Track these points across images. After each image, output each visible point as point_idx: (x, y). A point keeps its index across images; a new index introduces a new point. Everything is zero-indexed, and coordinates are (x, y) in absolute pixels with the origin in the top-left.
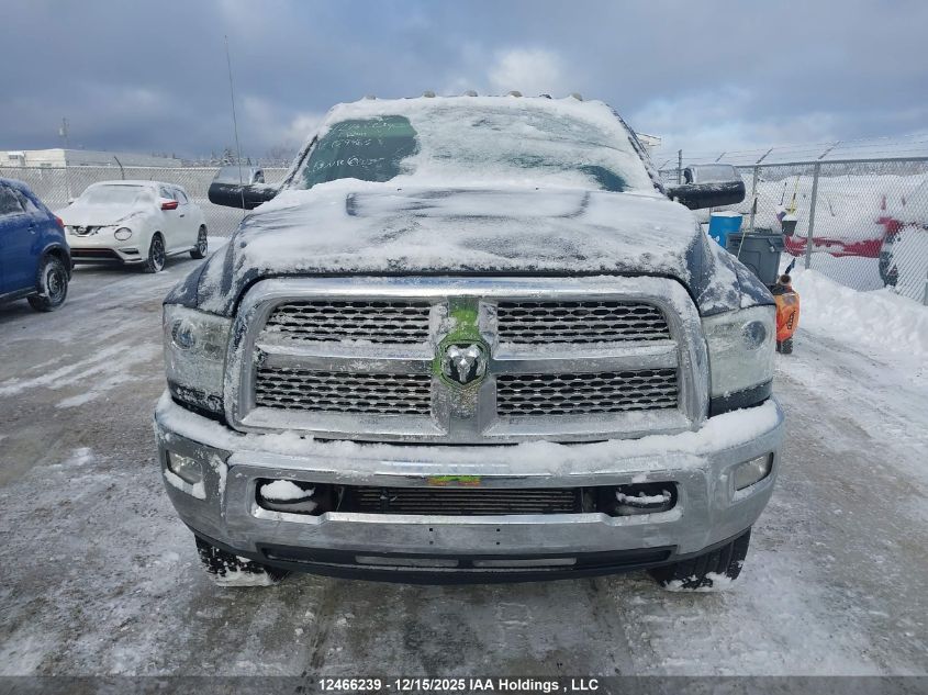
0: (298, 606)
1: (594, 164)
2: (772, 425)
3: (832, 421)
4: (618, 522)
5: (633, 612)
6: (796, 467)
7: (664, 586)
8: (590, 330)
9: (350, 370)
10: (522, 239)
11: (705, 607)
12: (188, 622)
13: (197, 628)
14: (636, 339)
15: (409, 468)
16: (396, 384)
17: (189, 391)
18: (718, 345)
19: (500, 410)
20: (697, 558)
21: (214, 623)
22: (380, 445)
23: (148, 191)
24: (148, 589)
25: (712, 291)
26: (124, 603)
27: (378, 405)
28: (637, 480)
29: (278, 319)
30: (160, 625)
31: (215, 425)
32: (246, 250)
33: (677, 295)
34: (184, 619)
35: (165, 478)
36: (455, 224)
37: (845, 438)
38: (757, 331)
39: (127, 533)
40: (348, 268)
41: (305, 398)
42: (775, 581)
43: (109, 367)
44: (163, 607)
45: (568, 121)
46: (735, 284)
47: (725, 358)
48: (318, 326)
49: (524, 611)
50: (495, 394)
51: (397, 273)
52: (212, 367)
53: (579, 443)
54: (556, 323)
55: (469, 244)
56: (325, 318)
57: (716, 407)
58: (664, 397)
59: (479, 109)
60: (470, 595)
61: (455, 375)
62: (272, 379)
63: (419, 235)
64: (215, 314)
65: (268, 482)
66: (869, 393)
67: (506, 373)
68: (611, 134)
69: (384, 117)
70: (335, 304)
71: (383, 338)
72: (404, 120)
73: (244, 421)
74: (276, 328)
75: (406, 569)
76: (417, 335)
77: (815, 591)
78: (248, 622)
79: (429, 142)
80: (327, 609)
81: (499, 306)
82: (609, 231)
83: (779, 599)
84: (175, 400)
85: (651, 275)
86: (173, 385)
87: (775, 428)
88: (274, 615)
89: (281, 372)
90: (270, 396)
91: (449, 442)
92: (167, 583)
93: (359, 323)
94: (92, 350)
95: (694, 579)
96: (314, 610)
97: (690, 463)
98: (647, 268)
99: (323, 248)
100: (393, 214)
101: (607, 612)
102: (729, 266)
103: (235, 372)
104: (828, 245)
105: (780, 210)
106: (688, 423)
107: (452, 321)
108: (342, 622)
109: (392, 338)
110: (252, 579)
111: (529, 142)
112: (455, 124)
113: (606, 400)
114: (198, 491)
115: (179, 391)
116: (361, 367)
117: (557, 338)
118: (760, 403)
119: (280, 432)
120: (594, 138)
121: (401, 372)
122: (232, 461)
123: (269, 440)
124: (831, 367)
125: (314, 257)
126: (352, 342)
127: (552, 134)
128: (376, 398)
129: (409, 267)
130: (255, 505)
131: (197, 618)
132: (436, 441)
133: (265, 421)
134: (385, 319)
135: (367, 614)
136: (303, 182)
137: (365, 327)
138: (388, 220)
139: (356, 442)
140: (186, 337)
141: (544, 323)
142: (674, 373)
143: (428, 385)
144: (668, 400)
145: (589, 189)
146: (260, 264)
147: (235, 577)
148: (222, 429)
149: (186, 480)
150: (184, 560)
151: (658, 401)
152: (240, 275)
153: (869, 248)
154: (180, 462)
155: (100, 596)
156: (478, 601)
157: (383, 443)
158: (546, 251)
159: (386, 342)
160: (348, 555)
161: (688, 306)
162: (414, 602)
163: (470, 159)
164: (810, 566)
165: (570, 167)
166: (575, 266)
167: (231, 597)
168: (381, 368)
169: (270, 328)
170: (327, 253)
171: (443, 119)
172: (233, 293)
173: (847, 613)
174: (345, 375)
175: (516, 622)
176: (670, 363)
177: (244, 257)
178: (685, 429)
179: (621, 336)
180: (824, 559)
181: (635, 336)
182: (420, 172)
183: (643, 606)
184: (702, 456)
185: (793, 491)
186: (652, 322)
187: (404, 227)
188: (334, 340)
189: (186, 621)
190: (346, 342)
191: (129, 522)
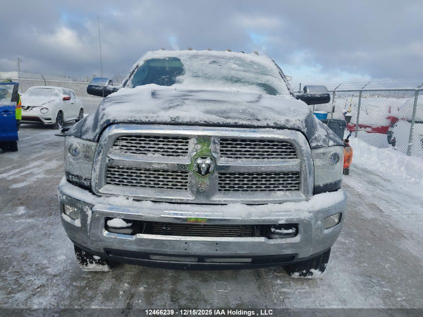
0: (121, 281)
1: (263, 82)
2: (342, 200)
3: (366, 205)
4: (272, 242)
5: (276, 287)
6: (350, 225)
7: (291, 275)
8: (261, 153)
9: (151, 168)
10: (231, 110)
11: (309, 286)
12: (69, 288)
13: (73, 290)
14: (282, 158)
15: (176, 214)
16: (172, 175)
17: (75, 176)
18: (318, 162)
19: (220, 188)
20: (307, 261)
21: (81, 288)
22: (164, 203)
23: (57, 91)
24: (50, 272)
25: (316, 137)
26: (38, 278)
27: (163, 184)
28: (280, 222)
29: (118, 143)
30: (56, 288)
31: (87, 192)
32: (105, 112)
33: (300, 138)
34: (67, 286)
35: (62, 217)
36: (202, 103)
37: (372, 212)
38: (336, 157)
39: (41, 246)
40: (152, 120)
41: (130, 180)
42: (341, 274)
43: (35, 170)
44: (57, 280)
45: (252, 63)
46: (326, 136)
47: (321, 169)
48: (137, 147)
49: (226, 285)
50: (218, 181)
51: (175, 123)
52: (87, 165)
53: (255, 204)
54: (246, 149)
55: (208, 112)
56: (140, 144)
57: (317, 190)
58: (294, 185)
59: (212, 56)
60: (202, 278)
61: (199, 172)
62: (114, 171)
63: (185, 107)
64: (89, 140)
65: (111, 219)
66: (383, 192)
67: (223, 171)
68: (271, 70)
69: (169, 58)
70: (146, 137)
71: (167, 154)
72: (178, 60)
73: (100, 191)
74: (118, 147)
75: (173, 262)
76: (183, 152)
77: (359, 279)
78: (97, 288)
79: (189, 70)
80: (135, 282)
81: (221, 140)
82: (271, 109)
83: (342, 282)
84: (68, 181)
85: (289, 129)
86: (68, 174)
87: (343, 202)
88: (110, 285)
89: (119, 168)
90: (113, 179)
91: (196, 202)
92: (59, 269)
93: (156, 146)
94: (27, 163)
95: (304, 272)
96: (129, 283)
97: (305, 216)
98: (287, 125)
99: (140, 111)
100: (174, 98)
101: (264, 286)
102: (323, 128)
103: (97, 167)
104: (365, 128)
105: (344, 111)
106: (304, 197)
107: (199, 146)
108: (142, 289)
109: (171, 153)
110: (100, 268)
111: (235, 72)
112: (201, 62)
113: (268, 185)
114: (78, 223)
115: (70, 177)
116: (156, 166)
117: (246, 156)
118: (336, 190)
119: (117, 196)
120: (264, 71)
121: (175, 170)
122: (94, 209)
123: (112, 200)
124: (366, 181)
125: (136, 115)
126: (152, 155)
127: (245, 69)
128: (163, 181)
129: (180, 121)
130: (104, 230)
131: (73, 286)
132: (189, 202)
133: (110, 191)
134: (168, 145)
135: (154, 285)
136: (131, 85)
137: (159, 148)
138: (171, 100)
139: (153, 201)
140: (75, 151)
141: (241, 149)
142: (299, 174)
143: (187, 176)
144: (295, 187)
145: (261, 93)
146: (111, 118)
147: (92, 267)
148: (90, 194)
149: (72, 218)
150: (68, 259)
151: (291, 187)
152: (102, 122)
153: (383, 130)
154: (70, 209)
155: (27, 274)
156: (205, 281)
157: (165, 202)
158: (243, 116)
159: (168, 155)
160: (146, 255)
161: (306, 143)
162: (175, 280)
163: (208, 78)
164: (356, 268)
165: (253, 84)
166: (255, 123)
167: (89, 276)
168: (166, 168)
169: (114, 147)
170: (143, 113)
171: (196, 60)
172: (98, 130)
173: (373, 289)
174: (149, 170)
175: (223, 290)
176: (297, 169)
177: (104, 114)
178: (303, 200)
179: (275, 156)
180: (363, 265)
181: (281, 156)
182: (185, 83)
183: (281, 284)
184: (310, 212)
185: (349, 235)
186: (289, 150)
187: (178, 103)
188: (144, 154)
189: (68, 287)
190: (150, 154)
191: (42, 241)
